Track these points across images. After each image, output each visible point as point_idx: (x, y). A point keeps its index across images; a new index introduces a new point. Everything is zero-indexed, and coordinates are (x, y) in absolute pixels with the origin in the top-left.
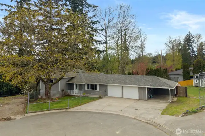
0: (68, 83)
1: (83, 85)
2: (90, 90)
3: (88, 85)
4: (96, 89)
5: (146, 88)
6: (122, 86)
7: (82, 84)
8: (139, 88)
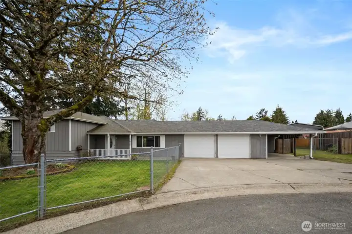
0: (90, 135)
1: (130, 137)
2: (143, 147)
3: (139, 138)
4: (158, 145)
5: (265, 135)
6: (217, 135)
7: (128, 135)
8: (252, 136)
